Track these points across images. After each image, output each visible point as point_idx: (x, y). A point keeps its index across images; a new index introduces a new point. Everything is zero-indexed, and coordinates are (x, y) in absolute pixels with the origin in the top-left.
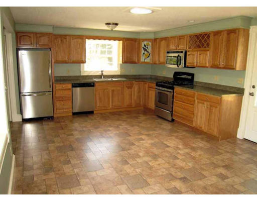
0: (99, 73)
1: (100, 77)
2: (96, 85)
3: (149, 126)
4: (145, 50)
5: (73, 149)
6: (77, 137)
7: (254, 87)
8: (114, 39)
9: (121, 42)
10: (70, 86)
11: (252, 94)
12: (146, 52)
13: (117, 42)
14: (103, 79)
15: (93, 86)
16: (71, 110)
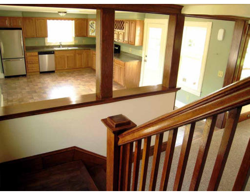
0: (59, 44)
1: (59, 46)
2: (56, 52)
3: (88, 80)
4: (91, 27)
5: (35, 92)
6: (39, 86)
7: (146, 56)
8: (69, 19)
9: (74, 21)
10: (37, 54)
11: (145, 61)
12: (92, 29)
13: (71, 21)
14: (62, 49)
15: (53, 53)
16: (39, 70)
